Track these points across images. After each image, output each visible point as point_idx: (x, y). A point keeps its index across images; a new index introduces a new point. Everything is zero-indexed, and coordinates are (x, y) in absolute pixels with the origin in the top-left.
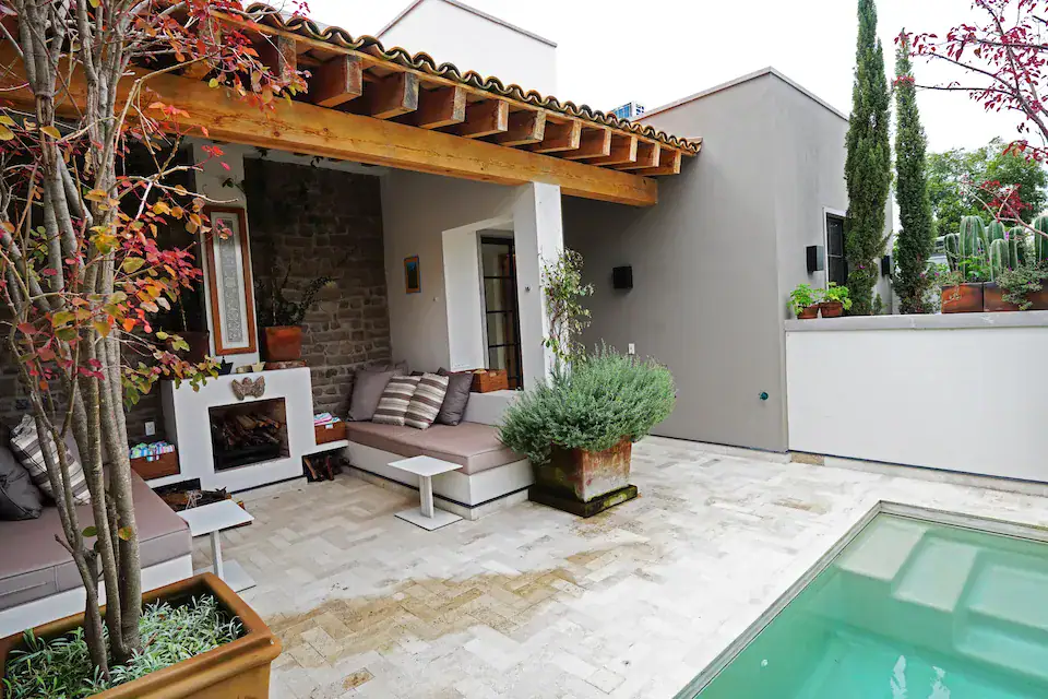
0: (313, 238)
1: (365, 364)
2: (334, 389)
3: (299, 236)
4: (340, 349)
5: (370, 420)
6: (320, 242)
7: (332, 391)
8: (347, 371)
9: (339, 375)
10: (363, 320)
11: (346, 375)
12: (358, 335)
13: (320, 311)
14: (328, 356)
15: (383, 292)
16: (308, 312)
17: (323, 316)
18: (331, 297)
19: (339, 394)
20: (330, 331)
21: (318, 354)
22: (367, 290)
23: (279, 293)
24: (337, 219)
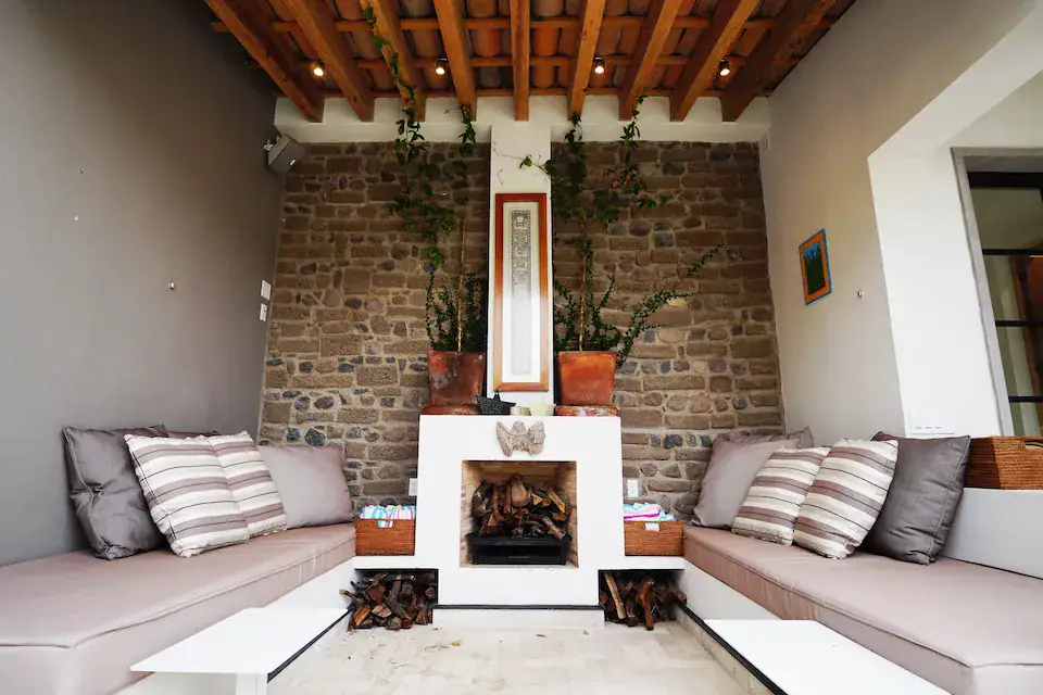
0: (650, 235)
1: (732, 433)
2: (676, 469)
3: (630, 236)
4: (689, 404)
5: (727, 528)
6: (659, 242)
7: (674, 472)
8: (699, 442)
9: (686, 447)
10: (729, 359)
11: (699, 447)
12: (719, 383)
13: (658, 342)
14: (669, 413)
15: (766, 315)
16: (638, 343)
17: (661, 349)
18: (676, 320)
19: (684, 479)
20: (672, 373)
21: (651, 408)
22: (738, 313)
23: (596, 315)
24: (687, 208)
